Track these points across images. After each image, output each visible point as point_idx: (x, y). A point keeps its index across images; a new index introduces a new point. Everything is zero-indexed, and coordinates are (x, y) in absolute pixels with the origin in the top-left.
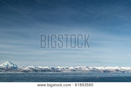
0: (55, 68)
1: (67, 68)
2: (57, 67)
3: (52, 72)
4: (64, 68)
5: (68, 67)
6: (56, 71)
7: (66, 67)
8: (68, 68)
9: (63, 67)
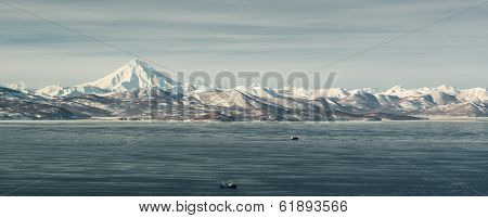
0: (377, 96)
1: (448, 98)
2: (388, 93)
3: (364, 121)
4: (429, 98)
5: (451, 91)
6: (389, 116)
7: (443, 88)
8: (453, 98)
9: (425, 91)
